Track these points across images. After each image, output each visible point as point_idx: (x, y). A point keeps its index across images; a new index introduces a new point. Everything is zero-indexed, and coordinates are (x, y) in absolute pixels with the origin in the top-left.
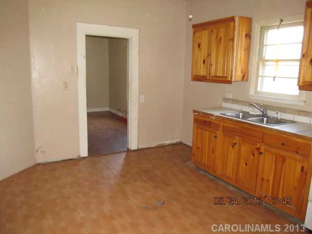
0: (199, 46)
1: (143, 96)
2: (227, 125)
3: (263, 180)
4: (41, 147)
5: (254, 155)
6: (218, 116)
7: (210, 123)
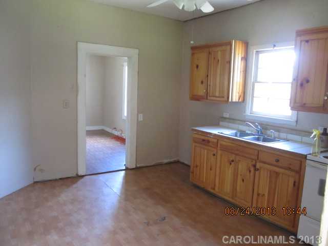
0: (197, 67)
1: (141, 115)
2: (224, 143)
3: (258, 195)
4: (39, 165)
5: (250, 171)
6: (215, 134)
7: (208, 141)
